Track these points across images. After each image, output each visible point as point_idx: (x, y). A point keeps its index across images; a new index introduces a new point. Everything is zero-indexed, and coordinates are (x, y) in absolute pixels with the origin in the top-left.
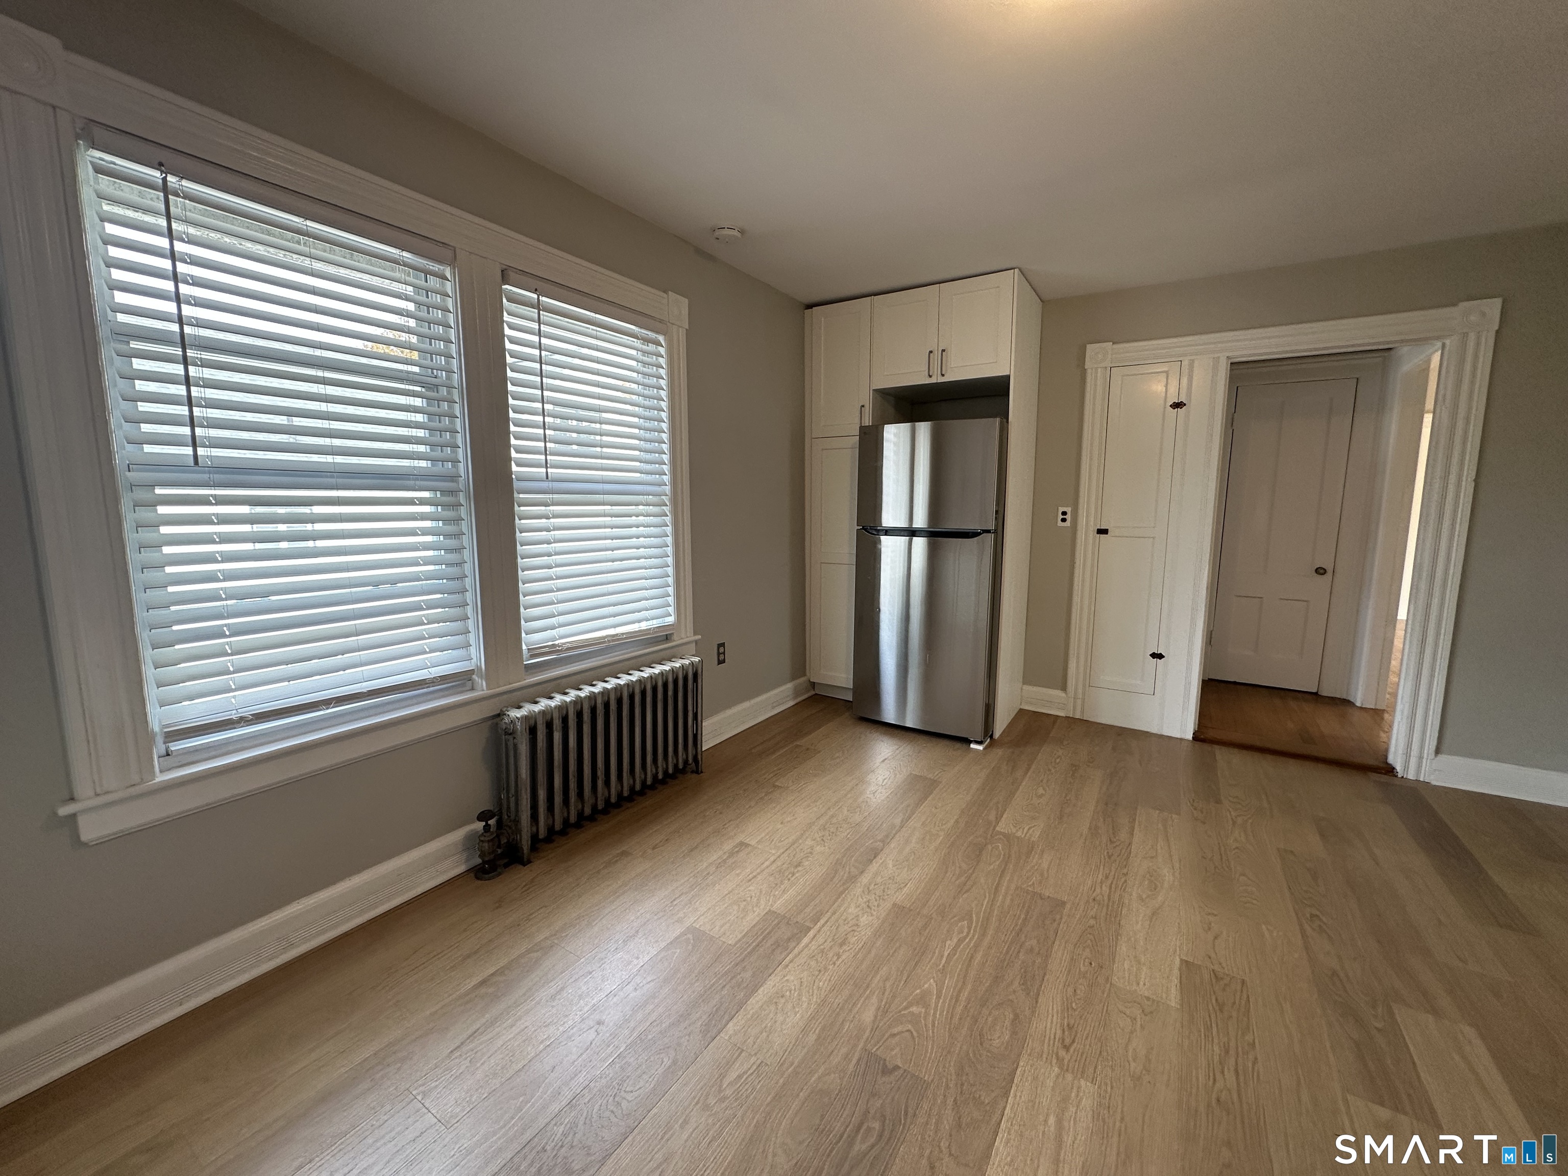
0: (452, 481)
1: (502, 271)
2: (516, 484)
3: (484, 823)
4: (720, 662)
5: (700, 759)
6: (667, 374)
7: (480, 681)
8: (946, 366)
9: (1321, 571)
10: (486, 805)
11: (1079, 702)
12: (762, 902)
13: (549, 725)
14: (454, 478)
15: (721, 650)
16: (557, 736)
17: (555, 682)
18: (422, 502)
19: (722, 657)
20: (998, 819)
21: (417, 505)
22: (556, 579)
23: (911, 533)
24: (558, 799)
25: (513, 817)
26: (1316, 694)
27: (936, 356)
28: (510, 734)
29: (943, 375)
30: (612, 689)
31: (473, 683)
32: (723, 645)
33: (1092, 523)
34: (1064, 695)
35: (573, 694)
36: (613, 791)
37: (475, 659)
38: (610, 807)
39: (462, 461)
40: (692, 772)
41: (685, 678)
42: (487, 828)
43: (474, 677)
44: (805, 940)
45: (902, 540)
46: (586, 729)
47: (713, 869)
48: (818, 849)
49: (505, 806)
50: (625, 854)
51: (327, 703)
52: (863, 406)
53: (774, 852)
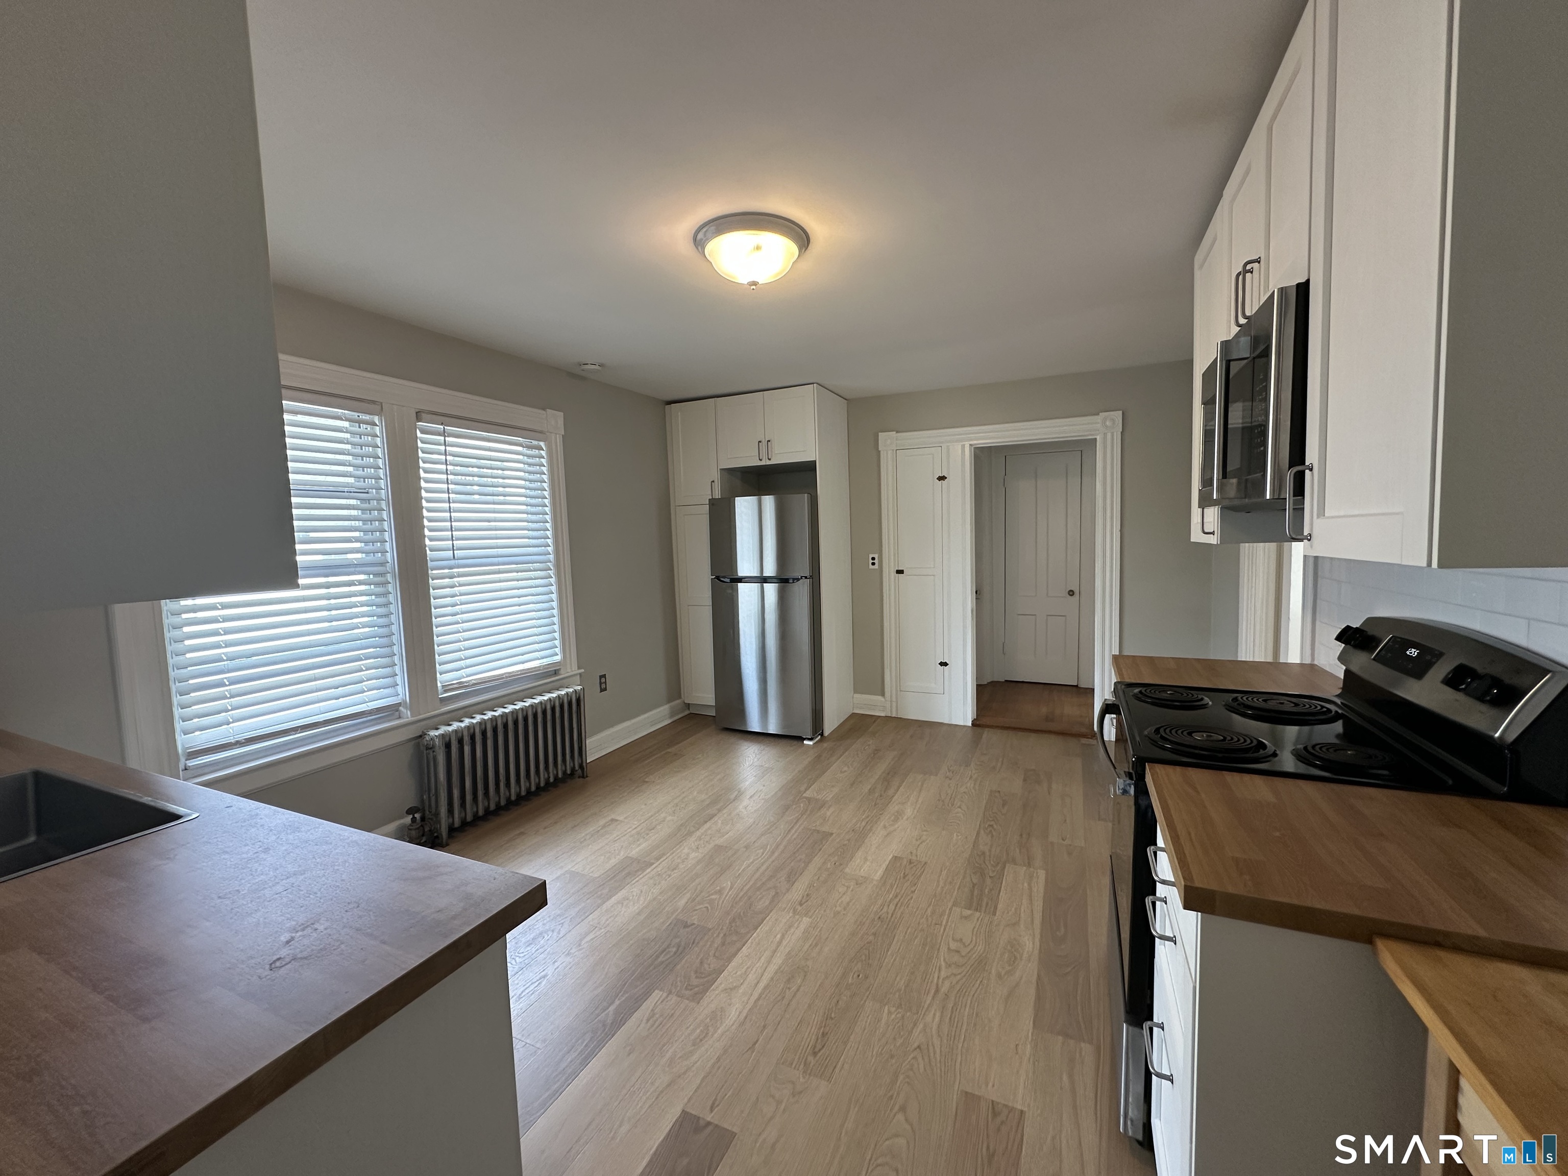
0: (382, 566)
1: (416, 413)
2: (430, 564)
3: (411, 816)
4: (602, 690)
5: (585, 767)
6: (548, 471)
7: (405, 711)
8: (772, 451)
9: (1071, 593)
10: (412, 802)
11: (894, 704)
12: (622, 853)
13: (460, 741)
14: (383, 564)
15: (603, 680)
16: (467, 749)
17: (464, 711)
18: (361, 583)
19: (603, 686)
20: (806, 790)
21: (357, 585)
22: (463, 632)
23: (763, 580)
24: (469, 797)
25: (433, 811)
26: (1077, 686)
27: (764, 443)
28: (431, 748)
29: (770, 459)
30: (509, 712)
31: (399, 714)
32: (604, 676)
33: (892, 564)
34: (883, 699)
35: (478, 718)
36: (513, 791)
37: (401, 695)
38: (511, 804)
39: (389, 551)
40: (579, 777)
41: (570, 703)
42: (414, 819)
43: (401, 708)
44: (648, 870)
45: (755, 586)
46: (490, 743)
47: (588, 837)
48: (669, 818)
49: (427, 803)
50: (522, 833)
51: (295, 730)
52: (713, 481)
53: (636, 823)
